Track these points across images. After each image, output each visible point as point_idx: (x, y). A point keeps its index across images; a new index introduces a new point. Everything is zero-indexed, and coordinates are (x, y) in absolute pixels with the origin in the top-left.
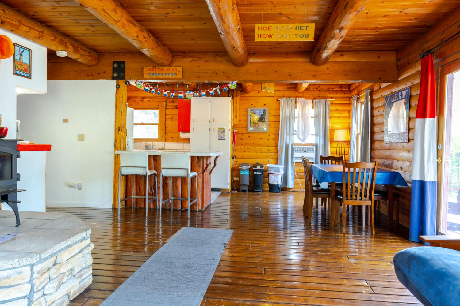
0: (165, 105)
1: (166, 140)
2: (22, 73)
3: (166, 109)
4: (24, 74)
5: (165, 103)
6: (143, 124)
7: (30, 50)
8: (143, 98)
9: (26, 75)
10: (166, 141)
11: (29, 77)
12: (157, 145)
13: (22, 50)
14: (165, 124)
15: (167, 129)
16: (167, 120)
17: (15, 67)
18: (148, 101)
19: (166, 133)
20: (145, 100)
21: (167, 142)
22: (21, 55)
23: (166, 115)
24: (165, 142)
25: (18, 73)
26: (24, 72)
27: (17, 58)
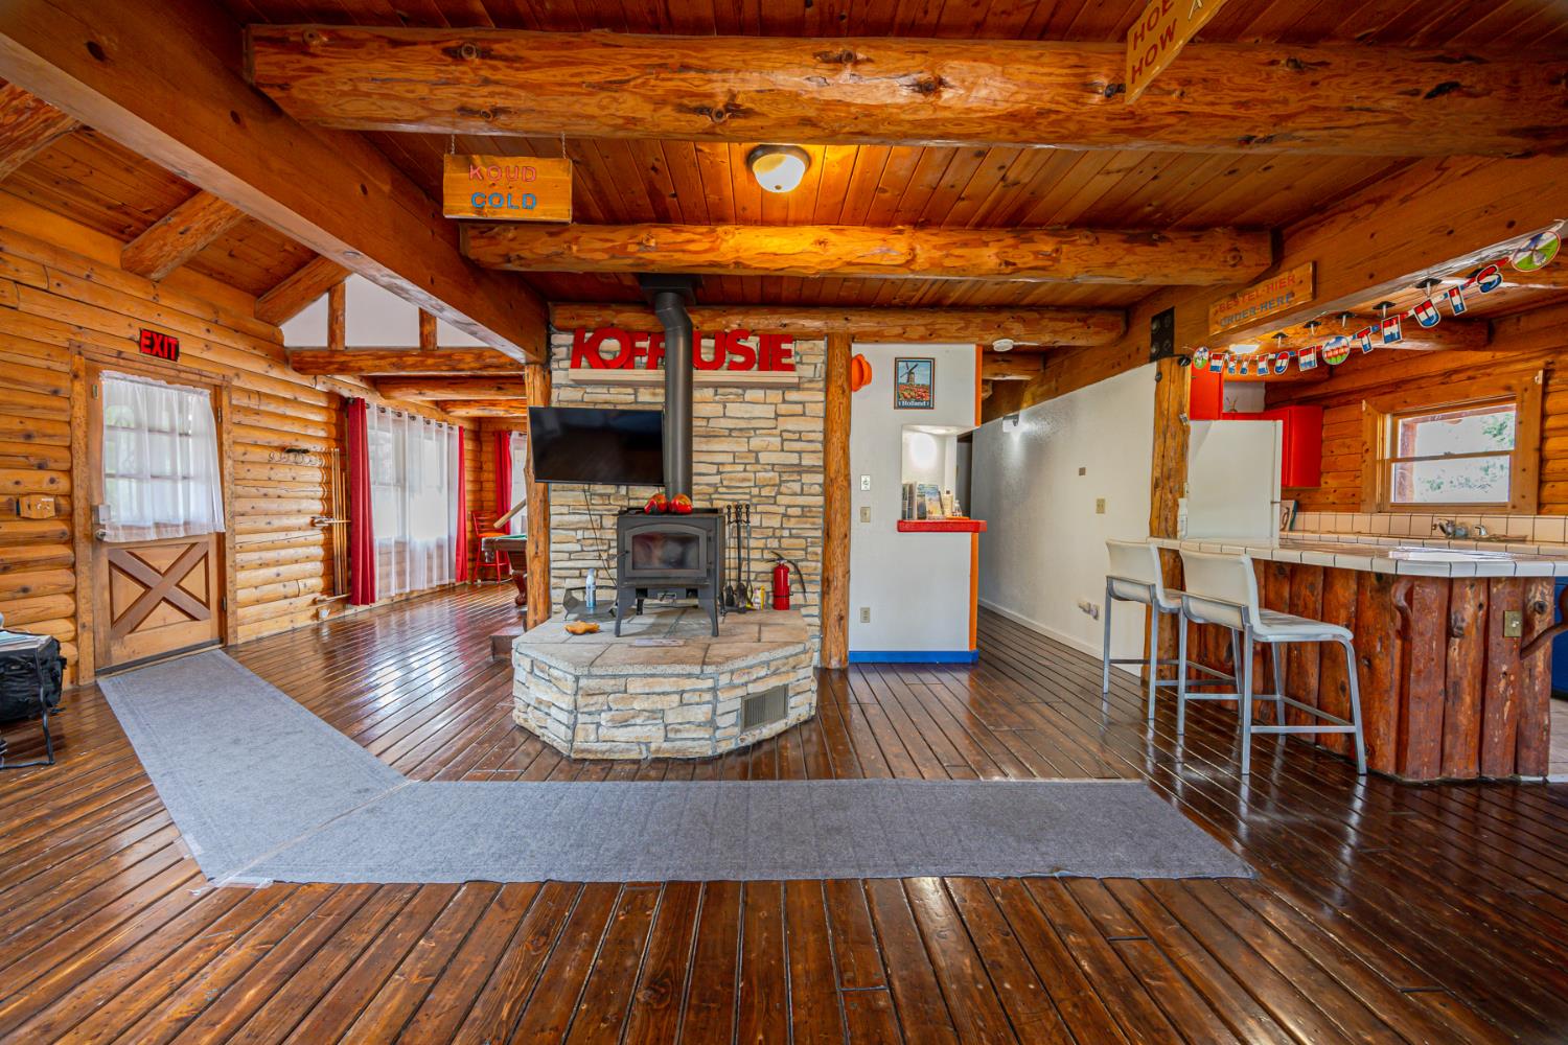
0: (1540, 382)
1: (1541, 507)
2: (912, 403)
3: (1545, 394)
4: (917, 404)
5: (1541, 373)
6: (1448, 456)
7: (931, 362)
8: (1448, 374)
9: (924, 404)
10: (1544, 511)
11: (929, 407)
12: (1497, 524)
13: (911, 365)
14: (1540, 450)
15: (1550, 466)
16: (1547, 434)
17: (897, 396)
18: (1469, 378)
19: (1541, 483)
20: (1455, 377)
21: (1550, 512)
22: (910, 373)
23: (1544, 416)
24: (1539, 513)
25: (905, 403)
26: (917, 401)
27: (903, 380)
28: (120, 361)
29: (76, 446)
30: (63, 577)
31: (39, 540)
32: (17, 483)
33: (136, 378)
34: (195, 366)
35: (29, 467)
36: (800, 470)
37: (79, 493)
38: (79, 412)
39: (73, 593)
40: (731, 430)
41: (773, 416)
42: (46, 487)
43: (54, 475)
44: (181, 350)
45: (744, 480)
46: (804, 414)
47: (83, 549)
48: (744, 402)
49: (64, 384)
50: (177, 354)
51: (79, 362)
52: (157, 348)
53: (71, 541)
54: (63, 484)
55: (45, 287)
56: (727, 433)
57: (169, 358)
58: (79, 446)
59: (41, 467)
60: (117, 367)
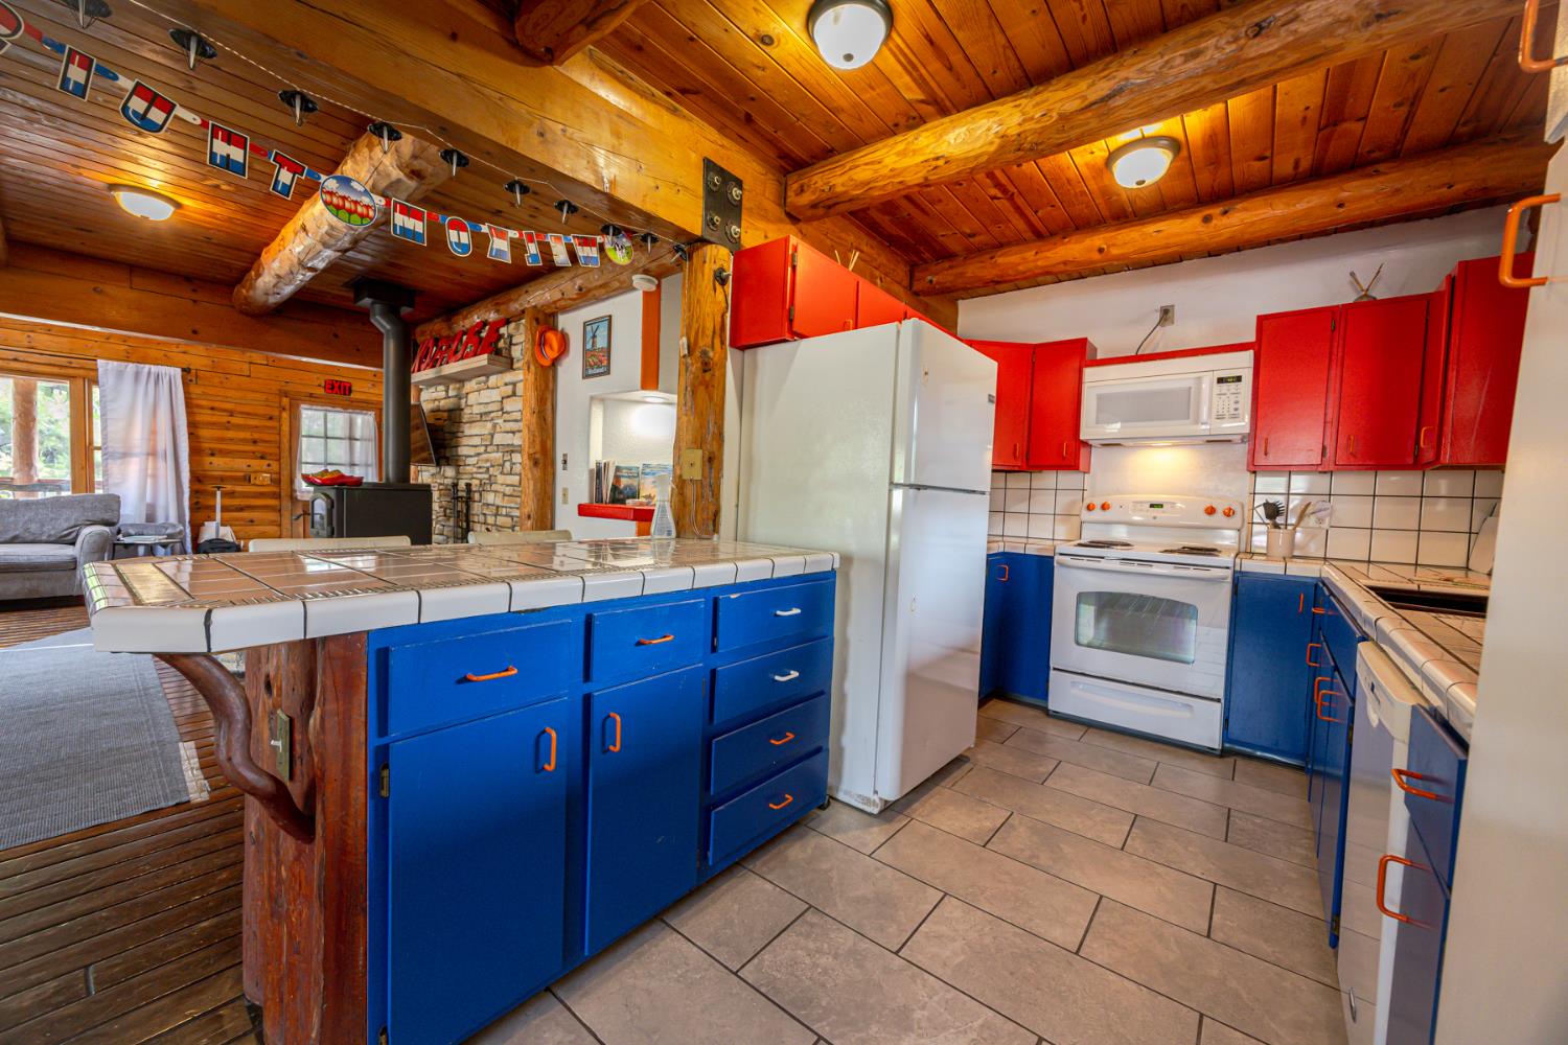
2: (595, 371)
4: (598, 371)
7: (609, 318)
9: (601, 370)
11: (607, 373)
17: (585, 369)
22: (594, 337)
25: (590, 372)
26: (599, 367)
27: (589, 346)
28: (312, 399)
29: (283, 446)
30: (273, 516)
31: (261, 495)
32: (249, 466)
33: (319, 407)
34: (363, 397)
35: (256, 458)
36: (511, 450)
37: (285, 473)
38: (285, 428)
39: (280, 525)
40: (481, 415)
41: (500, 399)
42: (265, 467)
43: (271, 462)
44: (353, 388)
45: (487, 461)
46: (514, 394)
47: (287, 504)
48: (488, 388)
49: (276, 413)
50: (350, 391)
51: (285, 401)
52: (336, 389)
53: (277, 496)
54: (275, 466)
55: (265, 362)
56: (478, 417)
57: (345, 394)
58: (286, 445)
59: (262, 458)
60: (312, 403)
